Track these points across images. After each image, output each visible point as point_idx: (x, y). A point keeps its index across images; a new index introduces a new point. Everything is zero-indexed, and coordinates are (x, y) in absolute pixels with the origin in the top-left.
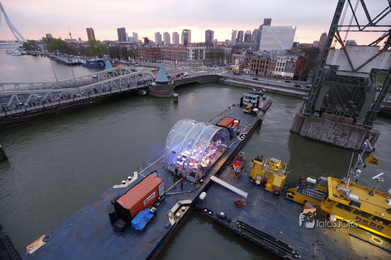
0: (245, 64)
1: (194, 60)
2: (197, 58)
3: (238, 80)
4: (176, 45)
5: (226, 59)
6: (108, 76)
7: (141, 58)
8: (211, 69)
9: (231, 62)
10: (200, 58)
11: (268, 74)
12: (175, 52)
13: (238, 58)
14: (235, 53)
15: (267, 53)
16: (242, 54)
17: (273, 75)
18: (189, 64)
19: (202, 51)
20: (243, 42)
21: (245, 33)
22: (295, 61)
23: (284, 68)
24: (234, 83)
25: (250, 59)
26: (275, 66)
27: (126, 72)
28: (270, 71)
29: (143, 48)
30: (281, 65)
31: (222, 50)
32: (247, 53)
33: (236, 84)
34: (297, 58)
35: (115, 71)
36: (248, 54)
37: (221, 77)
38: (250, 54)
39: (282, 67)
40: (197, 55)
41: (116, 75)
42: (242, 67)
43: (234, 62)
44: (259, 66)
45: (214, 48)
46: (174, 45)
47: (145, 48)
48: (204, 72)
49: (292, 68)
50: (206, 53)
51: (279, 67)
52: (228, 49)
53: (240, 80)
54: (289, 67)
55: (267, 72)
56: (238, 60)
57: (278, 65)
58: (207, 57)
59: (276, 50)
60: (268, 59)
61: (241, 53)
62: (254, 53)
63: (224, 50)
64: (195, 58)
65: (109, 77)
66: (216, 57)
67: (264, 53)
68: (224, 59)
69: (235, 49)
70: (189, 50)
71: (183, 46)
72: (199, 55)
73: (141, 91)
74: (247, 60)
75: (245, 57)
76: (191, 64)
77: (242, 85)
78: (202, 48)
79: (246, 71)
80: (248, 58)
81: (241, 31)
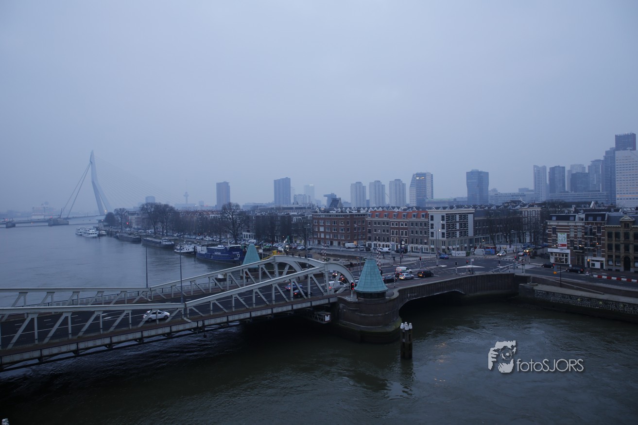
0: (586, 245)
1: (445, 239)
2: (453, 233)
3: (575, 286)
4: (398, 208)
5: (528, 233)
6: (247, 278)
7: (320, 238)
8: (492, 260)
9: (546, 240)
10: (461, 233)
12: (399, 222)
13: (564, 229)
14: (554, 218)
16: (575, 220)
18: (433, 249)
19: (464, 217)
20: (568, 192)
21: (569, 171)
24: (564, 295)
25: (599, 231)
27: (287, 269)
29: (325, 215)
31: (515, 212)
32: (587, 216)
33: (571, 298)
35: (263, 266)
36: (591, 219)
37: (525, 279)
38: (599, 219)
40: (454, 225)
41: (265, 276)
42: (579, 254)
43: (555, 241)
44: (631, 247)
45: (492, 210)
46: (394, 208)
47: (330, 216)
48: (474, 266)
50: (475, 223)
52: (531, 209)
53: (580, 287)
56: (565, 235)
58: (480, 230)
61: (572, 218)
62: (609, 216)
63: (521, 213)
64: (448, 234)
65: (249, 280)
66: (501, 231)
67: (636, 213)
68: (523, 234)
69: (551, 209)
70: (432, 217)
71: (416, 207)
72: (458, 228)
73: (319, 315)
74: (591, 235)
75: (583, 226)
76: (438, 249)
77: (590, 299)
78: (463, 211)
79: (594, 262)
80: (595, 228)
81: (558, 165)
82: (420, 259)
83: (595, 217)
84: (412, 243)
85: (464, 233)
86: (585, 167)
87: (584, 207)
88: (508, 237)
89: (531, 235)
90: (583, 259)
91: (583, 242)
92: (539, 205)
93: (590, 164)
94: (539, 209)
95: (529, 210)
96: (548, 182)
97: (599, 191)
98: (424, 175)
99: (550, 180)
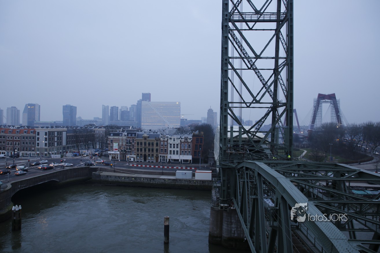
0: (127, 149)
1: (47, 147)
2: (53, 143)
3: (121, 171)
5: (98, 143)
8: (77, 159)
9: (107, 147)
10: (58, 143)
11: (161, 160)
12: (13, 136)
13: (117, 141)
14: (112, 135)
15: (154, 133)
16: (122, 136)
17: (166, 160)
18: (38, 154)
19: (60, 133)
20: (119, 121)
21: (120, 110)
22: (189, 141)
23: (179, 149)
24: (116, 177)
25: (133, 142)
26: (167, 148)
28: (162, 155)
30: (174, 147)
31: (91, 131)
32: (128, 134)
33: (119, 178)
34: (192, 137)
36: (130, 135)
37: (95, 170)
38: (133, 135)
39: (176, 149)
40: (53, 139)
42: (124, 153)
43: (112, 147)
44: (147, 150)
45: (78, 129)
46: (10, 126)
49: (188, 150)
50: (67, 137)
51: (172, 149)
52: (100, 129)
53: (124, 172)
54: (184, 148)
55: (159, 157)
56: (117, 144)
57: (171, 147)
58: (70, 141)
59: (164, 129)
60: (157, 140)
61: (121, 135)
62: (138, 134)
63: (94, 131)
64: (49, 144)
66: (83, 142)
67: (150, 133)
68: (95, 143)
69: (110, 130)
70: (38, 133)
71: (27, 127)
72: (56, 140)
74: (129, 144)
75: (126, 139)
76: (42, 154)
77: (128, 177)
78: (60, 129)
79: (130, 158)
80: (131, 140)
81: (115, 106)
82: (29, 161)
83: (131, 134)
84: (23, 150)
85: (60, 143)
86: (128, 108)
87: (127, 129)
88: (87, 146)
89: (99, 144)
90: (125, 156)
91: (126, 147)
92: (105, 127)
93: (130, 106)
94: (104, 129)
95: (99, 130)
96: (109, 115)
97: (134, 121)
98: (34, 105)
99: (111, 113)
